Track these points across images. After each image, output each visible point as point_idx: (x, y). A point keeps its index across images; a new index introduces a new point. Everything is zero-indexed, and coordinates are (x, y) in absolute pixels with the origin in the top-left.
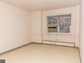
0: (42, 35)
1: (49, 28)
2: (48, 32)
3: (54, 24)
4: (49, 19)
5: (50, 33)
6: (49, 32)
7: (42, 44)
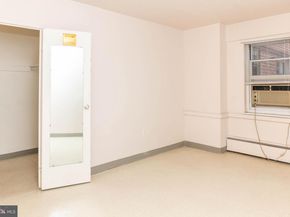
0: (225, 116)
1: (255, 88)
2: (249, 105)
3: (278, 73)
4: (256, 53)
5: (260, 110)
6: (254, 106)
7: (225, 150)
